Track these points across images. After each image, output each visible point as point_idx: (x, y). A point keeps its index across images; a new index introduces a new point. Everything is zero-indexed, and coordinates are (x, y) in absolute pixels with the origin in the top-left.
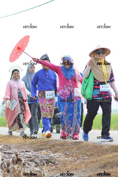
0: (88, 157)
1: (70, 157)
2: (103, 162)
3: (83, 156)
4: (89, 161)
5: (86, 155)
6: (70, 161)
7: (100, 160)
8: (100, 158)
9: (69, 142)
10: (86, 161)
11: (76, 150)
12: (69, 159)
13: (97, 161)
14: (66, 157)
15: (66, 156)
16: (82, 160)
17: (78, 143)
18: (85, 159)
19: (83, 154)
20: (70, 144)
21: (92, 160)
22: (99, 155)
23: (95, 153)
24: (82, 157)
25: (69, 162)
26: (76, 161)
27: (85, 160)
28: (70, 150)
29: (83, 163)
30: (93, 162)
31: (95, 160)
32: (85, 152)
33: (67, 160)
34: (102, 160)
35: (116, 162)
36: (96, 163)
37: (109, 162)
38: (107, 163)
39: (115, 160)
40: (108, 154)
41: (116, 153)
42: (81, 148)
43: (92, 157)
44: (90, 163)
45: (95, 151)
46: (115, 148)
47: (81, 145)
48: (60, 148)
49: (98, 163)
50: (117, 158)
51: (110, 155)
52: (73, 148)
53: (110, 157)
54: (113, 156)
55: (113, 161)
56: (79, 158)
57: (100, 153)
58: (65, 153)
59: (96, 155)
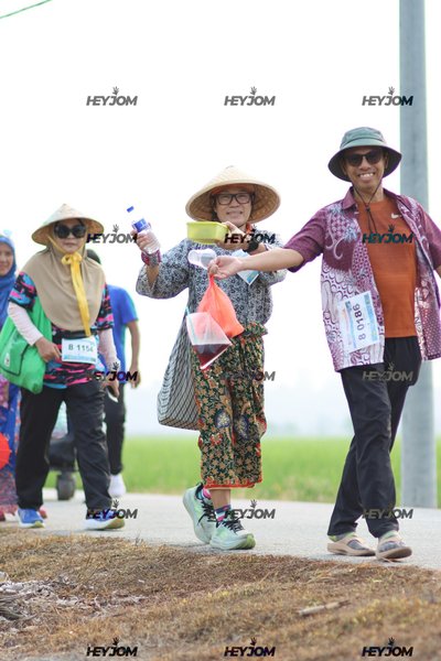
0: (141, 597)
1: (76, 594)
2: (197, 617)
3: (123, 592)
4: (146, 612)
5: (133, 589)
6: (76, 612)
7: (185, 610)
8: (184, 600)
9: (75, 540)
10: (135, 610)
11: (98, 571)
12: (72, 602)
13: (174, 614)
14: (61, 597)
15: (62, 591)
16: (119, 609)
17: (108, 545)
18: (132, 604)
19: (123, 586)
20: (78, 547)
21: (154, 608)
22: (183, 591)
23: (169, 583)
24: (120, 596)
25: (71, 615)
26: (98, 610)
27: (132, 608)
28: (78, 568)
29: (123, 618)
30: (159, 617)
31: (166, 608)
32: (131, 577)
33: (65, 607)
34: (192, 610)
35: (244, 616)
36: (172, 620)
37: (219, 617)
38: (211, 619)
39: (239, 610)
40: (217, 587)
41: (249, 585)
42: (116, 563)
43: (157, 597)
44: (148, 618)
45: (171, 574)
46: (242, 565)
47: (117, 552)
48: (41, 560)
49: (176, 620)
50: (248, 602)
51: (225, 593)
52: (87, 561)
53: (222, 598)
54: (235, 594)
55: (234, 614)
56: (110, 602)
57: (188, 585)
58: (56, 579)
59: (172, 589)
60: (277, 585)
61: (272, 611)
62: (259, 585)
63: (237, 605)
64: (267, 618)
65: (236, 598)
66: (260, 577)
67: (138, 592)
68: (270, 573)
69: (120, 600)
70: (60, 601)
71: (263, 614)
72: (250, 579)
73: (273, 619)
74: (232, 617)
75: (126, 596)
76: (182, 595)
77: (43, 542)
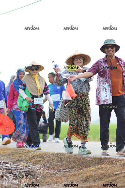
0: (69, 170)
1: (51, 169)
2: (85, 175)
3: (64, 168)
4: (71, 174)
5: (67, 167)
6: (51, 174)
7: (82, 173)
8: (82, 170)
9: (50, 154)
10: (68, 173)
11: (57, 162)
12: (50, 171)
13: (79, 174)
14: (47, 170)
15: (47, 168)
16: (63, 173)
17: (60, 155)
18: (67, 172)
19: (64, 167)
20: (51, 156)
21: (73, 173)
22: (81, 168)
23: (77, 165)
24: (63, 169)
25: (50, 175)
26: (57, 173)
28: (51, 162)
29: (64, 176)
30: (75, 175)
31: (76, 173)
32: (66, 164)
33: (48, 173)
34: (84, 173)
35: (99, 175)
36: (78, 176)
37: (92, 175)
38: (89, 176)
39: (97, 173)
40: (91, 167)
41: (99, 166)
42: (62, 160)
43: (74, 170)
44: (72, 176)
45: (77, 163)
46: (98, 160)
47: (62, 157)
48: (41, 159)
49: (80, 176)
50: (100, 171)
51: (93, 168)
52: (54, 159)
53: (92, 170)
54: (96, 168)
55: (96, 174)
56: (61, 171)
57: (82, 166)
58: (45, 165)
59: (78, 167)
60: (108, 166)
61: (107, 173)
62: (103, 166)
63: (97, 172)
64: (105, 175)
65: (96, 170)
66: (103, 164)
67: (68, 168)
68: (105, 163)
69: (63, 171)
70: (46, 171)
71: (104, 174)
72: (100, 164)
73: (107, 176)
74: (95, 175)
75: (65, 169)
76: (81, 169)
77: (41, 154)
